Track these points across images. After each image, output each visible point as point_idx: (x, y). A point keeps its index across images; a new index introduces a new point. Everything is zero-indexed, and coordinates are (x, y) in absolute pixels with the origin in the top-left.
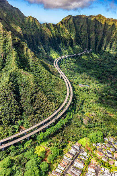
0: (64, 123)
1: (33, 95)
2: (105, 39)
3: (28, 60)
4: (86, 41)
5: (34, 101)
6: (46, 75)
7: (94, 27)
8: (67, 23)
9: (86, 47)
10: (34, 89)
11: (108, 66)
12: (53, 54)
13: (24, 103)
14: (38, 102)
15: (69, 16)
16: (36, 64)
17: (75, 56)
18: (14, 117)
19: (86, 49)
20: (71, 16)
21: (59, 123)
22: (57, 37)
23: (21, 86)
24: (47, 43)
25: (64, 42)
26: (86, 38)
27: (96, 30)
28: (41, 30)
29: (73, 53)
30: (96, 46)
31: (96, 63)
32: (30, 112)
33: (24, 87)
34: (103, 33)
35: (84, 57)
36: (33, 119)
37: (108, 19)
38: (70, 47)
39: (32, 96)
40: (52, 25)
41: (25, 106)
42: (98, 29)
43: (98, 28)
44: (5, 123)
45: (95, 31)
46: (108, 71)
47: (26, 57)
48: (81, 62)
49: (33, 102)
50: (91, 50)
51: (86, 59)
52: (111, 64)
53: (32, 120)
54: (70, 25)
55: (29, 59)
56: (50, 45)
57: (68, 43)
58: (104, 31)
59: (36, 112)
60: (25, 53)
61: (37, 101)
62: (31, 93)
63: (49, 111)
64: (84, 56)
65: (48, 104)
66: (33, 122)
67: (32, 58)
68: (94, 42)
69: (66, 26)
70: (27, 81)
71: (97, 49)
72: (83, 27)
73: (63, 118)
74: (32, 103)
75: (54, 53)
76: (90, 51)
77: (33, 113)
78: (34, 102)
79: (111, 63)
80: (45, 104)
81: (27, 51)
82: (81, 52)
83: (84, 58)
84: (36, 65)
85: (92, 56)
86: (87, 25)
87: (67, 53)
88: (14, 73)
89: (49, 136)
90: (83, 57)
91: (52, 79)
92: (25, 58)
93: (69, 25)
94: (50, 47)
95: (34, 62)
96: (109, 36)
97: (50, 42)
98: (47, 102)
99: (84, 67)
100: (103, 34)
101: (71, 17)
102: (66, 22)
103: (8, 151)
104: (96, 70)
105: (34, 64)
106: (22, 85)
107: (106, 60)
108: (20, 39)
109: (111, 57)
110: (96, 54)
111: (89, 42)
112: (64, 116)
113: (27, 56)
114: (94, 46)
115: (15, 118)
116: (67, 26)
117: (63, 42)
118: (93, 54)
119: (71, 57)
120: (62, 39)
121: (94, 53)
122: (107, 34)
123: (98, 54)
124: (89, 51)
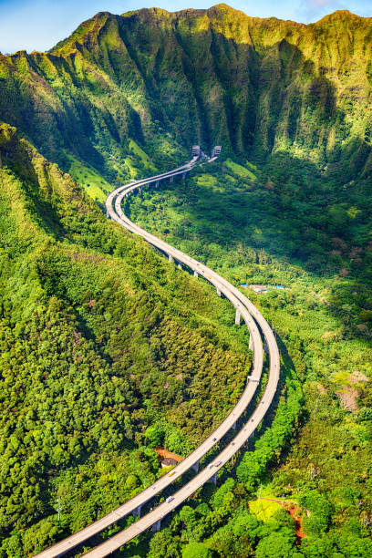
0: (293, 415)
1: (149, 331)
2: (265, 100)
3: (55, 209)
4: (191, 115)
5: (161, 353)
6: (139, 261)
7: (211, 56)
8: (97, 46)
9: (194, 141)
10: (147, 311)
11: (305, 206)
12: (87, 181)
13: (134, 367)
14: (176, 357)
15: (102, 14)
16: (90, 223)
17: (168, 179)
18: (126, 418)
19: (197, 147)
20: (110, 14)
21: (280, 416)
22: (78, 110)
23: (89, 309)
24: (51, 137)
25: (109, 128)
26: (191, 104)
27: (221, 65)
28: (17, 84)
29: (156, 170)
30: (233, 132)
31: (262, 199)
32: (170, 395)
33: (103, 310)
34: (250, 77)
35: (206, 181)
36: (189, 416)
37: (255, 21)
38: (132, 145)
39: (147, 335)
40: (45, 58)
41: (141, 378)
42: (226, 63)
43: (226, 58)
44: (110, 445)
45: (214, 70)
46: (315, 226)
47: (50, 198)
48: (199, 201)
49: (160, 360)
50: (218, 148)
51: (216, 189)
52: (313, 197)
53: (190, 422)
54: (113, 54)
55: (59, 205)
56: (62, 142)
57: (123, 130)
58: (253, 70)
59: (188, 390)
60: (42, 182)
61: (173, 353)
62: (143, 329)
63: (226, 383)
64: (204, 175)
65: (216, 356)
66: (196, 426)
67: (70, 199)
68: (224, 116)
69: (97, 57)
70: (108, 284)
71: (240, 143)
72: (166, 56)
73: (282, 398)
74: (159, 362)
75: (89, 175)
76: (213, 152)
77: (180, 397)
78: (163, 360)
79: (311, 193)
80: (205, 359)
81: (46, 172)
82: (183, 164)
83: (208, 185)
84: (91, 226)
85: (230, 172)
86: (180, 50)
87: (133, 172)
88: (48, 260)
89: (272, 465)
90: (200, 179)
91: (163, 271)
92: (46, 200)
93: (106, 55)
94: (64, 151)
95: (81, 215)
96: (276, 86)
97: (60, 129)
98: (206, 351)
99: (221, 219)
100: (252, 82)
101: (109, 20)
102: (94, 40)
103: (172, 528)
104: (271, 225)
105: (82, 220)
106: (93, 303)
107: (289, 185)
108: (14, 128)
109: (303, 171)
110: (240, 164)
111: (204, 119)
112: (283, 391)
113: (50, 191)
114: (227, 133)
115: (132, 423)
116: (102, 57)
117: (103, 125)
118: (229, 164)
119: (152, 185)
120: (96, 116)
121: (235, 161)
122: (264, 80)
123: (248, 163)
124: (210, 155)
